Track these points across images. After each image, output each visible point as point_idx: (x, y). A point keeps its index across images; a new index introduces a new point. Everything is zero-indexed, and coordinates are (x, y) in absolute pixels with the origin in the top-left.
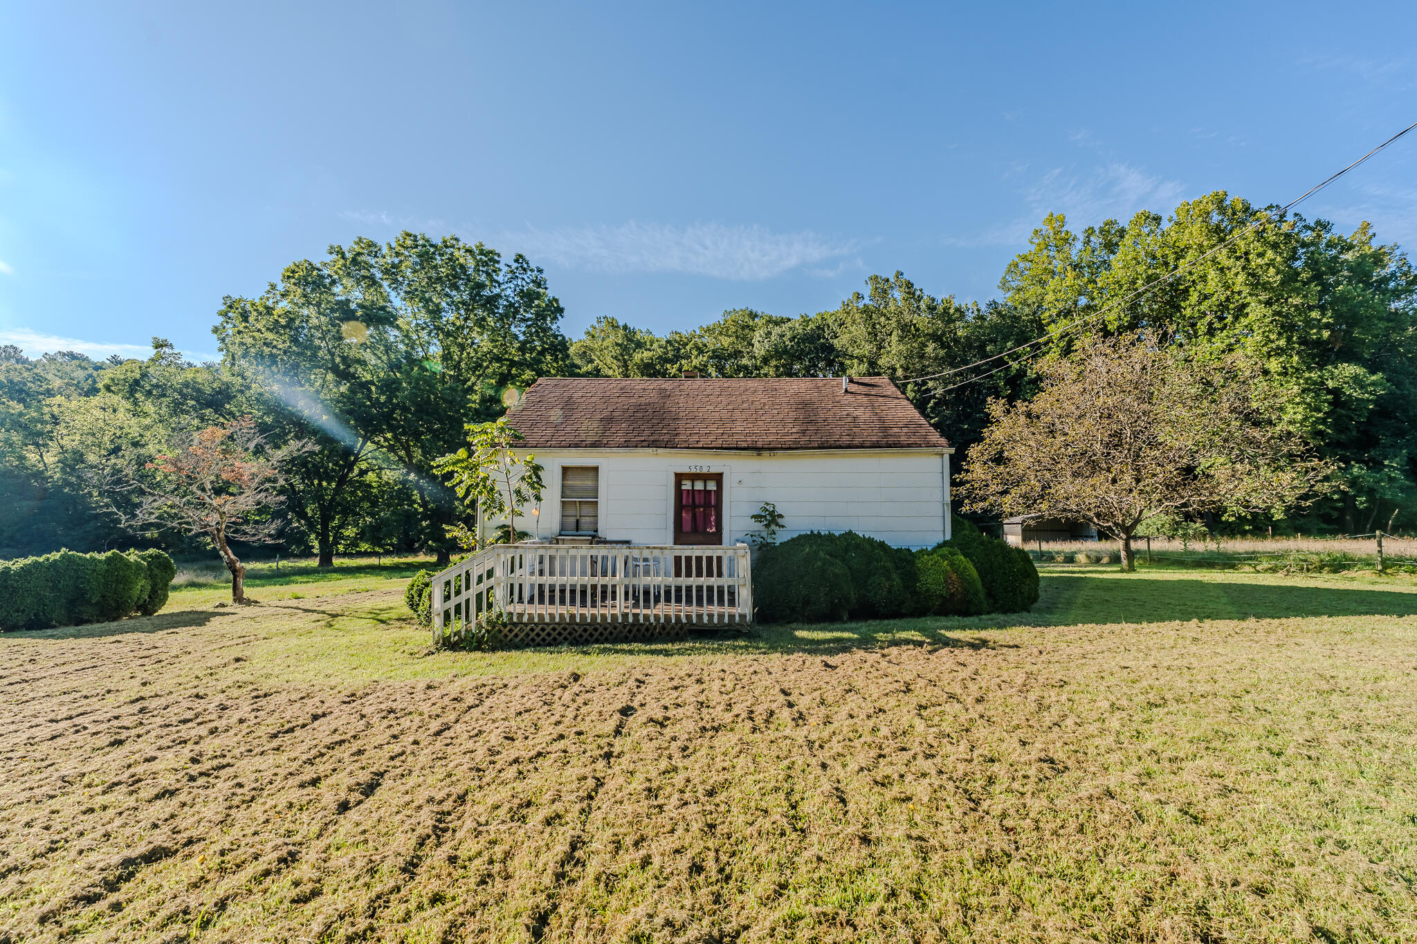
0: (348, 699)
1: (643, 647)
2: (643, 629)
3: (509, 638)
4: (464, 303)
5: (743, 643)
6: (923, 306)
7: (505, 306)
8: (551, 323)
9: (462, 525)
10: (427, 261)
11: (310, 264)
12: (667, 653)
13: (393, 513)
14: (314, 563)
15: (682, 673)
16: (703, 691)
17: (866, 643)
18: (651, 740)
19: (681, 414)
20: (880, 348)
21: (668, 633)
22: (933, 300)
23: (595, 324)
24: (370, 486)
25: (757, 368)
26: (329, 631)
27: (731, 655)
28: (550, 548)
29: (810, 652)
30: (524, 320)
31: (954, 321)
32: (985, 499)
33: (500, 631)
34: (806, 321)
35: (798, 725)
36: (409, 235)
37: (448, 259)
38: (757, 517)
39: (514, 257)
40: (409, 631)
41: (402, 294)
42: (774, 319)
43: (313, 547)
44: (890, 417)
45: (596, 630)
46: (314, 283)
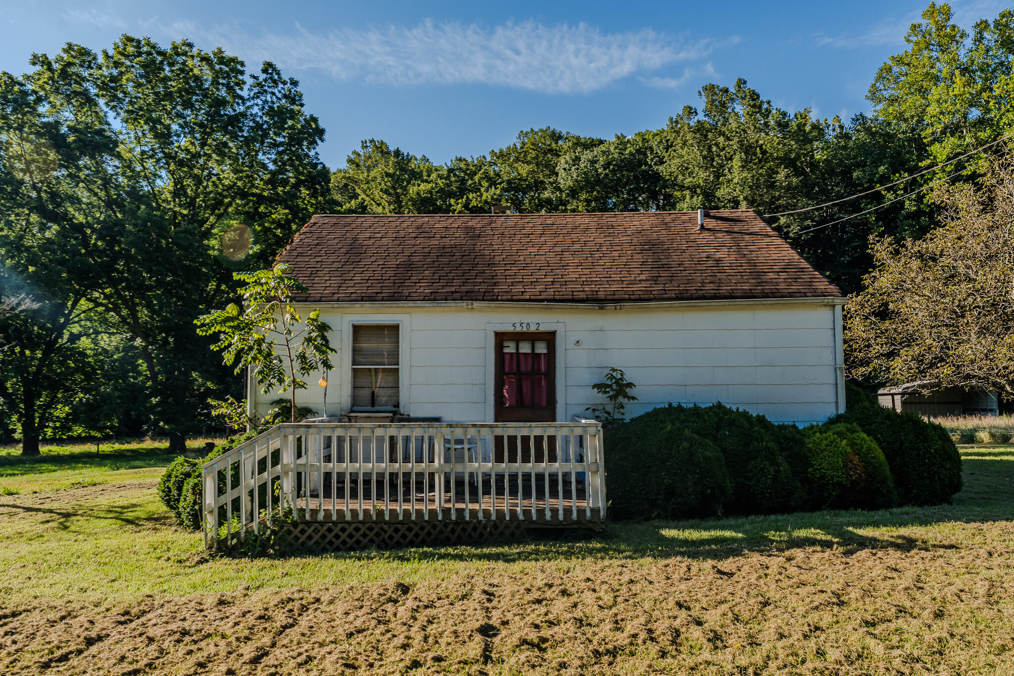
0: (123, 619)
1: (474, 551)
2: (469, 530)
3: (300, 541)
4: (201, 125)
5: (599, 545)
6: (772, 123)
7: (252, 128)
8: (309, 149)
9: (231, 400)
10: (153, 72)
11: (10, 77)
12: (507, 559)
13: (115, 388)
14: (17, 451)
15: (540, 583)
16: (575, 605)
17: (758, 544)
18: (533, 667)
19: (497, 258)
20: (718, 176)
21: (502, 534)
22: (784, 114)
23: (359, 150)
24: (83, 354)
25: (564, 203)
26: (64, 534)
27: (589, 560)
28: (351, 427)
29: (693, 555)
30: (275, 145)
31: (810, 141)
32: (867, 364)
33: (289, 532)
34: (622, 143)
35: (716, 648)
36: (130, 40)
37: (180, 69)
38: (599, 386)
39: (261, 66)
40: (167, 534)
41: (123, 115)
42: (583, 141)
43: (14, 431)
44: (762, 259)
45: (410, 529)
46: (15, 101)
